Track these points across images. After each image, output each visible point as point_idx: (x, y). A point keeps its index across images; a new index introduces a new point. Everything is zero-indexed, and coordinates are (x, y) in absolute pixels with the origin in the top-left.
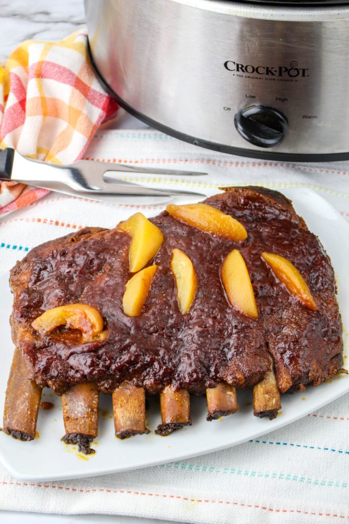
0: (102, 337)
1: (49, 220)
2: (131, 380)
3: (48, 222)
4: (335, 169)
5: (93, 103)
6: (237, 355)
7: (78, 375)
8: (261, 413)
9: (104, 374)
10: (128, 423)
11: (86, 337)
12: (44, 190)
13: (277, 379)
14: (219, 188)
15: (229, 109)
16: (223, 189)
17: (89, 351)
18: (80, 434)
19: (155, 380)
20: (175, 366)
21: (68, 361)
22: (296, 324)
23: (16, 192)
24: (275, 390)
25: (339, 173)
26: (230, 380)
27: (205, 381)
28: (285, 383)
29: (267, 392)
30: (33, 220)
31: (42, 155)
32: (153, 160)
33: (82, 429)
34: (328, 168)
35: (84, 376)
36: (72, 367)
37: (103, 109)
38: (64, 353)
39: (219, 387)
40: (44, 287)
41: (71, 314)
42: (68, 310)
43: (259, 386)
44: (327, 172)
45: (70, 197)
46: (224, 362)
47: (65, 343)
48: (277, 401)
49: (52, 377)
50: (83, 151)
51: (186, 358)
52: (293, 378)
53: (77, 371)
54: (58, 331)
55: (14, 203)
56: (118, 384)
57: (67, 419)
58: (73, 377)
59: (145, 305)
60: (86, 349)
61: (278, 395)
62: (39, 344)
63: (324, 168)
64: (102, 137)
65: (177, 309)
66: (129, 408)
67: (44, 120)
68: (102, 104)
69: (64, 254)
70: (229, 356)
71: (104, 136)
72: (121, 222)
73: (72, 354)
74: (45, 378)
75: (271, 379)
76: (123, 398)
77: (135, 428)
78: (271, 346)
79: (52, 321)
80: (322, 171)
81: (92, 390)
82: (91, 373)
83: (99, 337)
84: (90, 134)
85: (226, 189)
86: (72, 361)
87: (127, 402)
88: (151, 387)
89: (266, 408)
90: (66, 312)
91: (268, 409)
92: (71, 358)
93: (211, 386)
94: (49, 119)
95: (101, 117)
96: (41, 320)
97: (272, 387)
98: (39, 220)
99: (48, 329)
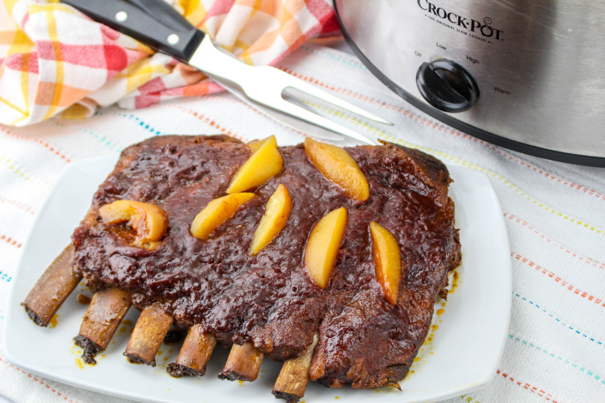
0: (152, 246)
1: (206, 116)
2: (163, 303)
3: (204, 119)
4: (540, 167)
5: (311, 12)
6: (278, 319)
7: (112, 277)
8: (278, 392)
9: (136, 286)
10: (138, 346)
11: (138, 241)
12: (219, 86)
13: (311, 363)
14: (379, 140)
15: (419, 55)
16: (382, 142)
17: (133, 256)
18: (89, 340)
19: (186, 313)
20: (211, 306)
21: (110, 259)
22: (363, 311)
23: (191, 79)
24: (304, 374)
25: (541, 172)
26: (257, 342)
27: (233, 335)
28: (317, 370)
29: (294, 373)
30: (190, 112)
31: (239, 50)
32: (351, 92)
33: (93, 335)
34: (532, 163)
35: (116, 280)
36: (110, 267)
37: (321, 21)
38: (110, 249)
39: (246, 347)
40: (137, 177)
41: (136, 211)
42: (135, 206)
43: (289, 362)
44: (529, 166)
45: (241, 101)
46: (263, 321)
47: (116, 239)
48: (300, 387)
49: (87, 270)
50: (278, 58)
51: (224, 302)
52: (327, 369)
53: (113, 273)
54: (121, 226)
55: (182, 89)
56: (149, 302)
57: (86, 319)
58: (107, 278)
59: (217, 231)
60: (129, 252)
61: (304, 381)
62: (94, 231)
63: (528, 161)
64: (312, 51)
65: (247, 247)
66: (146, 332)
67: (253, 14)
68: (322, 16)
69: (173, 151)
70: (271, 318)
71: (315, 51)
72: (256, 140)
73: (115, 253)
74: (81, 268)
75: (305, 361)
76: (147, 319)
77: (141, 355)
78: (324, 324)
79: (118, 213)
80: (523, 163)
81: (124, 299)
82: (124, 279)
83: (149, 245)
84: (293, 43)
85: (385, 143)
86: (114, 261)
87: (148, 325)
88: (180, 319)
89: (285, 389)
90: (132, 207)
91: (286, 391)
92: (114, 256)
93: (238, 342)
94: (261, 14)
95: (314, 29)
96: (109, 208)
97: (302, 369)
98: (196, 114)
99: (111, 220)
